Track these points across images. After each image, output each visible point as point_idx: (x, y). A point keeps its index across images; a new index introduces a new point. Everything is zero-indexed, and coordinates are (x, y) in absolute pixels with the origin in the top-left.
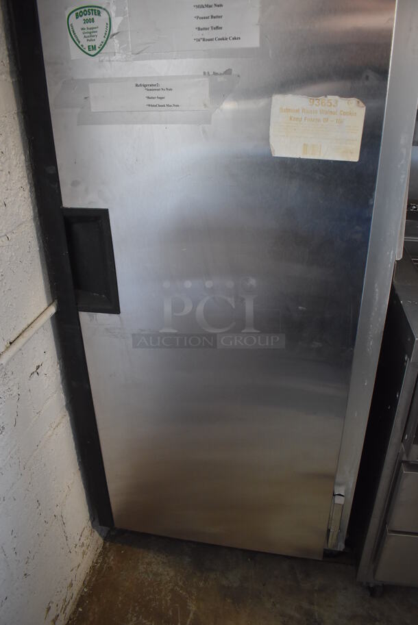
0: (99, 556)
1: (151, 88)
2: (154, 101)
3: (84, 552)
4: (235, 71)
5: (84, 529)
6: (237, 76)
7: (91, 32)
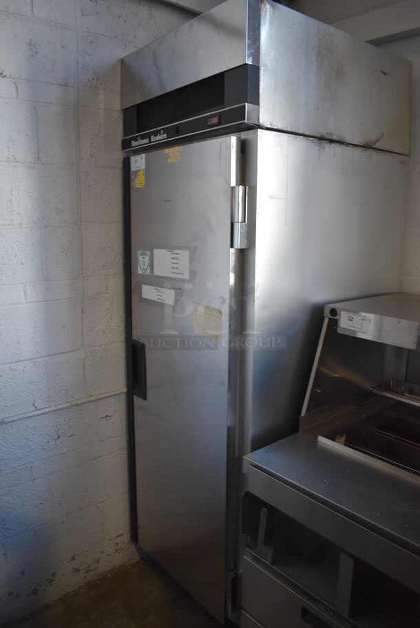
0: (130, 565)
1: (159, 291)
2: (159, 297)
3: (117, 550)
4: (182, 289)
5: (122, 535)
6: (183, 291)
7: (144, 263)
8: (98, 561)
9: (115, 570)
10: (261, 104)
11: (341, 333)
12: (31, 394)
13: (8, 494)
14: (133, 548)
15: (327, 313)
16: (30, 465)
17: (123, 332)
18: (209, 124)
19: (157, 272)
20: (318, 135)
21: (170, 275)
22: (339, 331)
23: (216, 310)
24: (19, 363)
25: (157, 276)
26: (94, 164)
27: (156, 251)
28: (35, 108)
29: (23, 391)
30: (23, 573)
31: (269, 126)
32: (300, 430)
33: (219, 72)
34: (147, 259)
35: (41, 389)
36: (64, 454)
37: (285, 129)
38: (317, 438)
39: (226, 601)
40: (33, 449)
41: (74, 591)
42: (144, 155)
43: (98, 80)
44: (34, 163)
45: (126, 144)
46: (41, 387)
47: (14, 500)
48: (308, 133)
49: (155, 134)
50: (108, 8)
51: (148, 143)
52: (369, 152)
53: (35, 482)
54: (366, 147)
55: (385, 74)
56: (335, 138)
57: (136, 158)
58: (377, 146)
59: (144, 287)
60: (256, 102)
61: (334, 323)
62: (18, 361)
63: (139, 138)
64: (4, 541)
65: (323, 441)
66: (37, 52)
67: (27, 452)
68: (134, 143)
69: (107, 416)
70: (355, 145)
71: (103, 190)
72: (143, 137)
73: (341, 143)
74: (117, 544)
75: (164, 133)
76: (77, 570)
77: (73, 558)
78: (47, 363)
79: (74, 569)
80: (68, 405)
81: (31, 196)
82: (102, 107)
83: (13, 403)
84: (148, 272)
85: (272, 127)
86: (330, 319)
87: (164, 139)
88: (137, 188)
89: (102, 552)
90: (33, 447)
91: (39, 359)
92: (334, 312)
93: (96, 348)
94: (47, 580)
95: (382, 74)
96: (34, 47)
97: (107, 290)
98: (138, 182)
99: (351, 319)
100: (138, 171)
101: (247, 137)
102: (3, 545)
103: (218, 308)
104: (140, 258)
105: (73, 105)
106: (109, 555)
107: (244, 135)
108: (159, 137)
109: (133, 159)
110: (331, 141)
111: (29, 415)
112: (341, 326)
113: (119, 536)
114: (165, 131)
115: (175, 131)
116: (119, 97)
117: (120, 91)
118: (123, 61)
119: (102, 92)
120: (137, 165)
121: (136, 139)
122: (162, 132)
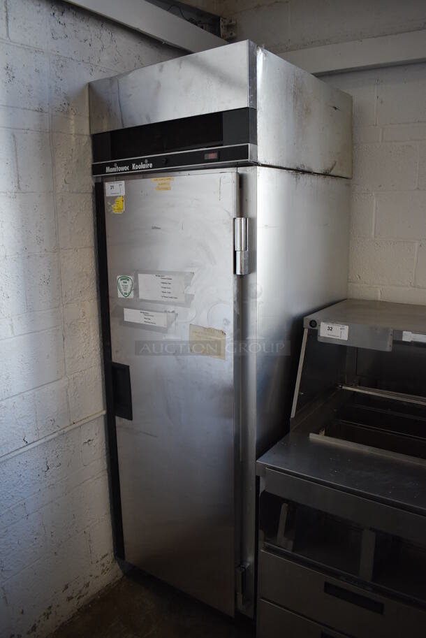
0: (115, 583)
1: (146, 315)
2: (147, 320)
3: (103, 571)
4: (176, 312)
5: (107, 555)
6: (177, 314)
7: (125, 288)
8: (87, 585)
9: (103, 591)
10: (258, 143)
11: (322, 341)
12: (21, 429)
13: (4, 535)
14: (117, 566)
15: (306, 324)
16: (24, 501)
17: (99, 356)
18: (206, 159)
19: (142, 295)
20: (295, 168)
21: (160, 299)
22: (320, 340)
23: (219, 331)
24: (10, 399)
25: (142, 300)
26: (68, 190)
27: (140, 276)
28: (14, 136)
29: (14, 428)
30: (22, 612)
31: (264, 163)
32: (291, 430)
33: (217, 111)
34: (129, 283)
35: (29, 424)
36: (53, 485)
37: (275, 164)
38: (309, 435)
39: (236, 595)
40: (25, 485)
41: (69, 620)
42: (123, 182)
43: (69, 105)
44: (16, 192)
45: (97, 170)
46: (30, 421)
47: (11, 539)
48: (288, 167)
49: (138, 162)
50: (75, 31)
51: (127, 171)
52: (328, 178)
53: (29, 517)
54: (325, 174)
55: (336, 108)
56: (306, 169)
57: (112, 185)
58: (332, 173)
59: (126, 311)
60: (255, 142)
61: (314, 333)
62: (8, 398)
63: (115, 165)
64: (3, 584)
65: (313, 437)
66: (14, 77)
67: (20, 489)
68: (108, 169)
69: (90, 440)
70: (318, 174)
71: (77, 216)
72: (120, 164)
73: (309, 173)
74: (103, 565)
75: (149, 163)
76: (70, 599)
77: (66, 587)
78: (35, 396)
79: (68, 598)
80: (56, 435)
81: (14, 227)
82: (73, 132)
83: (5, 441)
84: (132, 296)
85: (266, 164)
86: (309, 330)
87: (149, 168)
88: (114, 214)
89: (91, 576)
90: (25, 483)
91: (28, 393)
92: (313, 324)
93: (76, 374)
94: (44, 614)
95: (334, 109)
96: (11, 71)
97: (84, 315)
98: (116, 208)
99: (330, 329)
100: (117, 197)
101: (245, 172)
102: (3, 588)
103: (220, 329)
104: (121, 283)
105: (48, 131)
106: (97, 577)
107: (241, 170)
108: (142, 166)
109: (107, 185)
110: (304, 172)
111: (21, 451)
112: (321, 335)
113: (105, 556)
114: (150, 160)
115: (164, 162)
116: (87, 122)
117: (88, 115)
118: (90, 85)
119: (72, 117)
120: (113, 191)
121: (112, 165)
122: (146, 161)
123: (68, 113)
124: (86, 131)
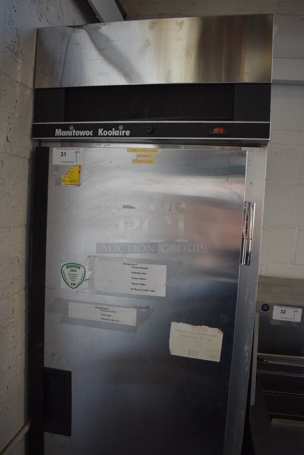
1: (104, 310)
2: (105, 317)
4: (151, 307)
6: (152, 310)
15: (258, 308)
22: (271, 323)
34: (80, 271)
49: (108, 127)
57: (64, 151)
75: (124, 129)
84: (83, 287)
86: (261, 314)
87: (125, 136)
92: (266, 307)
98: (67, 179)
99: (283, 312)
100: (69, 166)
108: (114, 133)
109: (56, 151)
112: (274, 318)
114: (126, 127)
115: (149, 131)
116: (32, 73)
117: (33, 65)
118: (38, 31)
119: (20, 61)
120: (64, 158)
121: (65, 128)
122: (121, 127)
123: (16, 53)
124: (30, 84)
